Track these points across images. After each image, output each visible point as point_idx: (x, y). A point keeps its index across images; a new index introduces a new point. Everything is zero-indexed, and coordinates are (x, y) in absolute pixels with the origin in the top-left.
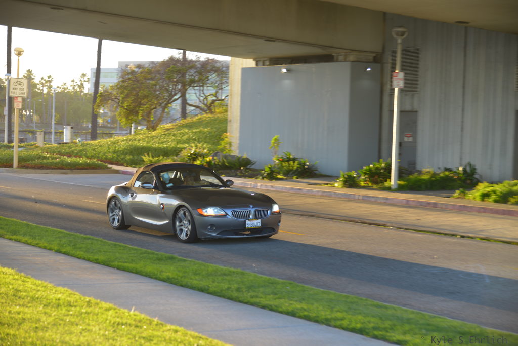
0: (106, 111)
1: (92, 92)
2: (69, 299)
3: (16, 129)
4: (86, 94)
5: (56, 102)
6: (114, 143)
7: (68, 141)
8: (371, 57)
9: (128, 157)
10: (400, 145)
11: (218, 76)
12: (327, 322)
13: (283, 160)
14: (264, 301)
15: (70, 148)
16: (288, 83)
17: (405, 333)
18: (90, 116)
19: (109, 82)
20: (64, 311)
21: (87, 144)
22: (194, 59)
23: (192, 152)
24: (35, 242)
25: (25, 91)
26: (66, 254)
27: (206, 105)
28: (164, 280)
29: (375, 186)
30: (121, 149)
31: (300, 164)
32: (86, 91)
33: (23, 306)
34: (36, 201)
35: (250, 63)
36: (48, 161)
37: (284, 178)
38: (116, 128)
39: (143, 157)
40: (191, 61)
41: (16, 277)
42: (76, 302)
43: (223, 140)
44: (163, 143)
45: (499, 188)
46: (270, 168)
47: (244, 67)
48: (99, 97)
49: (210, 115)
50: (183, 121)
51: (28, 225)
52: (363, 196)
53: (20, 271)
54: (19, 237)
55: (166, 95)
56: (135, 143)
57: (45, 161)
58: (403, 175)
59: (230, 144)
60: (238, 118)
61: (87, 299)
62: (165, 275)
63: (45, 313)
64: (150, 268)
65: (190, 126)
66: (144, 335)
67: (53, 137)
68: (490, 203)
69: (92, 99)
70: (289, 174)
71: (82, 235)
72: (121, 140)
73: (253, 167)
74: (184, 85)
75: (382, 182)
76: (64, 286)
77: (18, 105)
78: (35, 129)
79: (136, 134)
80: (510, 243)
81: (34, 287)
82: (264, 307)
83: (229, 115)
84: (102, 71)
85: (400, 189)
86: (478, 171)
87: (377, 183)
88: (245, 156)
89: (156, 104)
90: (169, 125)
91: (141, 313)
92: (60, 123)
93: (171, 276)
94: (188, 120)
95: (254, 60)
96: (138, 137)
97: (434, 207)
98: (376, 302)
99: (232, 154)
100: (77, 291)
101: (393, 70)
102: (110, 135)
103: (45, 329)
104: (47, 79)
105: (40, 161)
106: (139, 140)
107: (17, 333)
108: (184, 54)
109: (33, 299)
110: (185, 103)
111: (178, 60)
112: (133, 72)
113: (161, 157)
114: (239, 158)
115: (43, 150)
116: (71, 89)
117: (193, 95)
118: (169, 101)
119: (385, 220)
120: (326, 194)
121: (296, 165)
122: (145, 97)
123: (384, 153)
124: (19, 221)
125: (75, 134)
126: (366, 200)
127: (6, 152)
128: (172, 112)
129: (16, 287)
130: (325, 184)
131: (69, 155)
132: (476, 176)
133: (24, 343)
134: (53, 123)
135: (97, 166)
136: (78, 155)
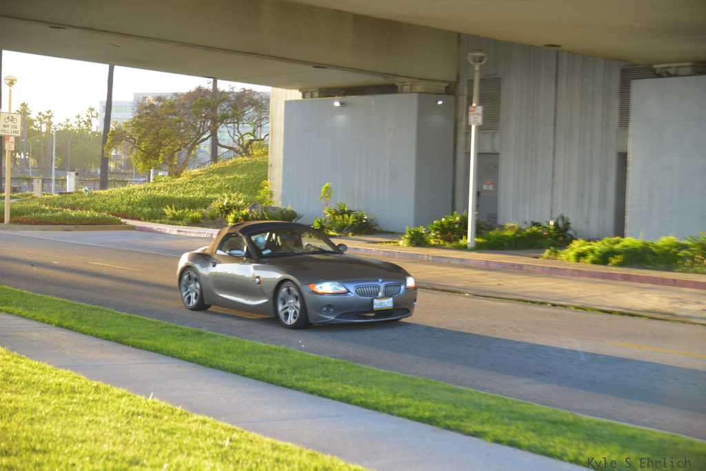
0: (119, 153)
1: (101, 130)
2: (72, 384)
3: (7, 176)
4: (94, 133)
5: (56, 143)
6: (129, 193)
7: (72, 191)
8: (442, 87)
9: (146, 210)
10: (478, 194)
11: (256, 110)
12: (389, 410)
13: (336, 213)
14: (311, 385)
15: (74, 198)
16: (341, 119)
17: (483, 423)
18: (99, 160)
19: (123, 117)
20: (66, 398)
21: (95, 194)
22: (227, 90)
23: (225, 204)
24: (31, 314)
25: (19, 128)
26: (69, 328)
27: (242, 146)
28: (190, 360)
29: (448, 245)
30: (137, 200)
31: (356, 218)
32: (94, 129)
33: (16, 392)
34: (33, 264)
35: (296, 95)
36: (47, 215)
37: (337, 235)
38: (132, 174)
39: (165, 210)
40: (223, 92)
41: (7, 357)
42: (82, 387)
43: (262, 188)
44: (188, 192)
46: (319, 223)
47: (288, 99)
48: (110, 136)
49: (246, 158)
50: (213, 166)
51: (22, 294)
52: (433, 257)
53: (12, 350)
54: (10, 309)
55: (192, 134)
56: (156, 193)
57: (43, 214)
58: (482, 231)
59: (271, 194)
60: (281, 162)
61: (95, 384)
62: (190, 354)
63: (43, 401)
64: (172, 346)
65: (222, 172)
66: (164, 427)
67: (53, 185)
68: (586, 264)
69: (102, 139)
70: (343, 230)
71: (89, 305)
72: (137, 189)
73: (299, 221)
74: (214, 122)
75: (456, 240)
76: (66, 367)
77: (9, 146)
78: (31, 175)
79: (157, 181)
80: (610, 312)
81: (29, 369)
82: (312, 392)
83: (270, 158)
84: (113, 104)
85: (479, 248)
86: (573, 226)
87: (450, 240)
88: (289, 208)
89: (181, 145)
90: (196, 171)
91: (161, 400)
92: (62, 168)
93: (198, 355)
94: (220, 164)
95: (300, 90)
96: (158, 185)
97: (520, 269)
98: (448, 385)
99: (273, 206)
100: (82, 374)
101: (470, 103)
102: (124, 183)
103: (42, 420)
104: (46, 115)
105: (38, 214)
106: (160, 189)
107: (8, 425)
108: (215, 84)
109: (29, 384)
110: (215, 144)
111: (207, 91)
112: (152, 105)
113: (187, 210)
114: (282, 211)
115: (41, 201)
116: (75, 125)
117: (225, 134)
118: (196, 142)
119: (459, 285)
120: (387, 254)
121: (351, 219)
122: (167, 136)
123: (459, 204)
124: (11, 288)
125: (81, 181)
126: (436, 261)
128: (200, 155)
129: (6, 369)
130: (387, 242)
131: (73, 208)
132: (570, 232)
133: (16, 437)
134: (53, 168)
135: (107, 221)
136: (85, 207)
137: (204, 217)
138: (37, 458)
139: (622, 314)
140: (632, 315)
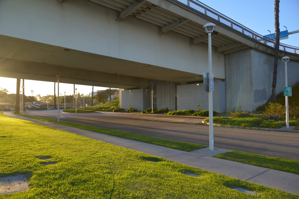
0: (95, 100)
2: (87, 139)
3: (76, 105)
5: (84, 99)
6: (96, 107)
8: (147, 88)
9: (99, 109)
10: (153, 105)
11: (117, 93)
12: (139, 141)
13: (131, 109)
15: (87, 108)
16: (131, 93)
17: (155, 142)
18: (91, 102)
19: (95, 95)
20: (86, 142)
21: (91, 107)
22: (112, 89)
23: (112, 108)
24: (80, 128)
25: (78, 97)
26: (86, 130)
27: (115, 98)
28: (107, 134)
31: (134, 109)
32: (90, 96)
34: (80, 119)
35: (123, 90)
36: (83, 111)
38: (97, 103)
39: (102, 109)
43: (118, 105)
44: (106, 106)
45: (173, 112)
46: (128, 110)
48: (93, 97)
49: (116, 100)
50: (110, 102)
53: (77, 134)
55: (107, 96)
56: (101, 107)
58: (154, 110)
59: (120, 106)
61: (91, 139)
62: (107, 133)
63: (82, 142)
65: (112, 103)
66: (102, 146)
67: (84, 106)
68: (171, 115)
70: (132, 111)
72: (98, 106)
73: (125, 110)
74: (110, 95)
75: (150, 112)
76: (86, 136)
77: (76, 100)
78: (80, 104)
79: (101, 105)
80: (175, 123)
81: (79, 137)
82: (127, 138)
83: (120, 100)
84: (93, 92)
85: (154, 113)
86: (169, 108)
88: (123, 108)
89: (105, 98)
91: (102, 141)
92: (85, 103)
94: (111, 101)
97: (160, 116)
98: (149, 136)
99: (120, 108)
100: (88, 137)
101: (151, 90)
102: (96, 105)
103: (81, 146)
104: (82, 94)
105: (81, 111)
108: (110, 88)
109: (79, 140)
110: (111, 98)
111: (109, 90)
112: (100, 92)
113: (106, 109)
115: (82, 109)
116: (87, 96)
117: (112, 97)
118: (107, 98)
119: (151, 119)
120: (139, 115)
122: (102, 97)
123: (150, 106)
125: (88, 105)
126: (147, 116)
127: (74, 110)
128: (108, 100)
129: (76, 137)
130: (139, 113)
131: (87, 110)
132: (168, 110)
133: (77, 149)
134: (84, 103)
135: (93, 111)
136: (89, 109)
137: (109, 110)
138: (80, 152)
139: (177, 123)
140: (178, 123)
